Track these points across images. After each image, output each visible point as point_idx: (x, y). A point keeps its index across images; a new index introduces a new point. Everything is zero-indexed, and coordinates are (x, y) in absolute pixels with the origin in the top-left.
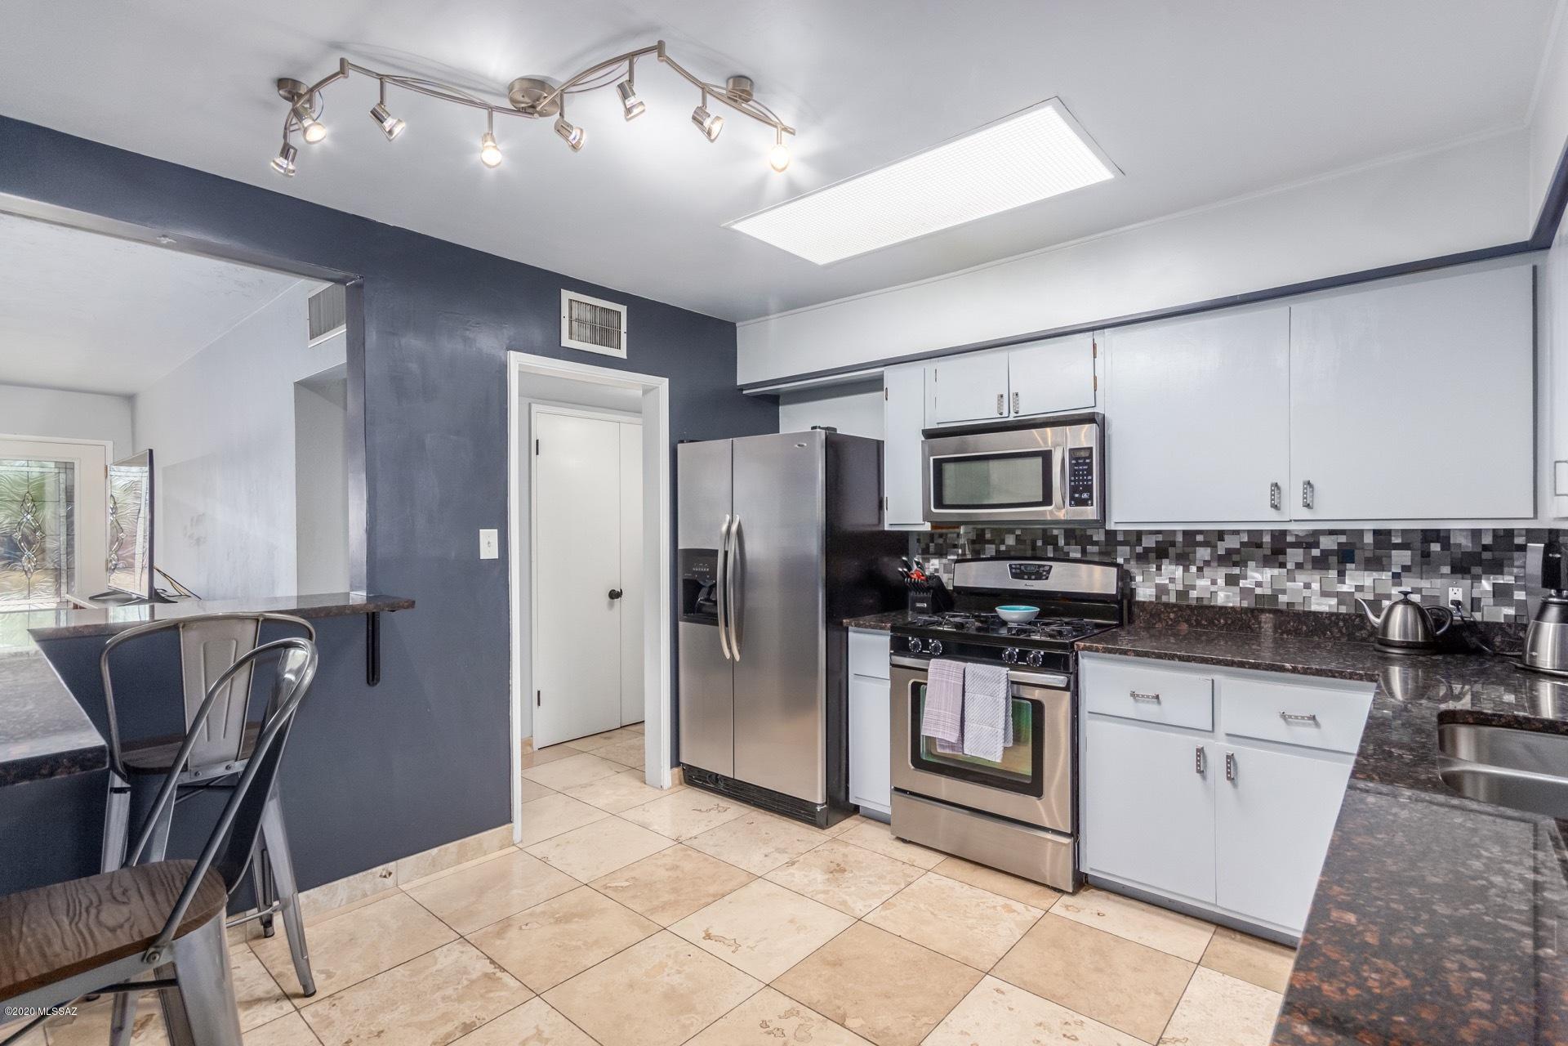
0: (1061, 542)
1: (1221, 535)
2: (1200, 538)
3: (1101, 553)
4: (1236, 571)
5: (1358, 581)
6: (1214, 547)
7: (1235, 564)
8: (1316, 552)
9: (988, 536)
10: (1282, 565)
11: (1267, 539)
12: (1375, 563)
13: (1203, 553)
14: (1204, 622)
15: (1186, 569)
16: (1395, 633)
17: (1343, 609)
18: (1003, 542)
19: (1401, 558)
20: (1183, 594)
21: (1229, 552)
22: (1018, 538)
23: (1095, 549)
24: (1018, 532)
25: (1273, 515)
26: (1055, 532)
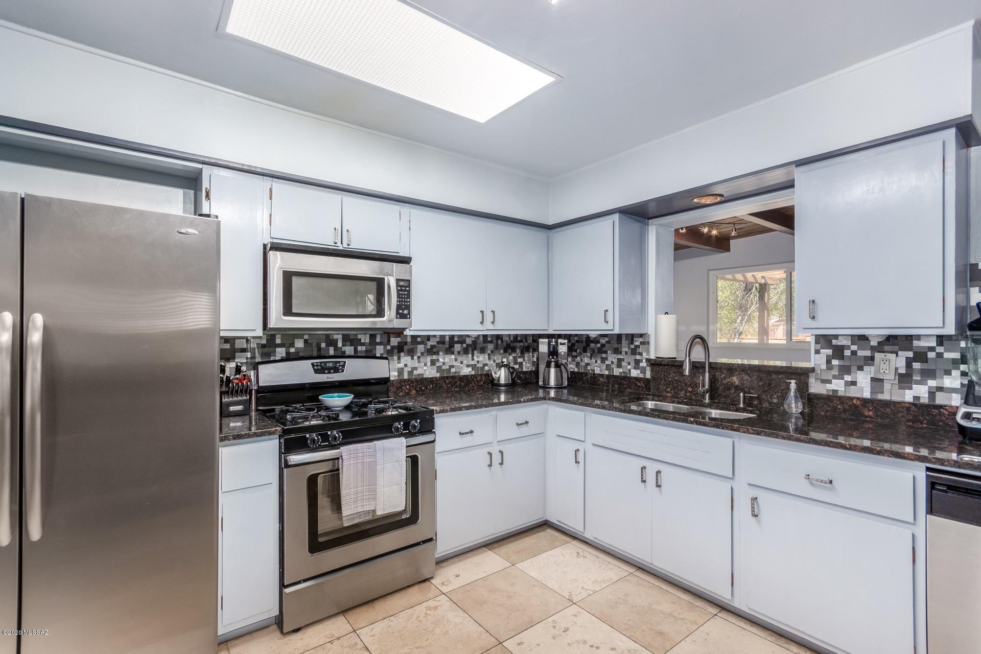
0: (340, 344)
1: (428, 338)
2: (419, 339)
3: (366, 351)
4: (435, 357)
5: (481, 359)
6: (426, 344)
7: (434, 354)
8: (464, 345)
9: (278, 341)
10: (453, 353)
11: (447, 339)
12: (483, 351)
13: (421, 348)
14: (423, 388)
15: (412, 358)
16: (502, 381)
17: (473, 373)
18: (292, 345)
19: (491, 347)
20: (410, 373)
21: (432, 347)
22: (306, 341)
23: (364, 348)
24: (306, 337)
25: (480, 327)
26: (335, 337)
